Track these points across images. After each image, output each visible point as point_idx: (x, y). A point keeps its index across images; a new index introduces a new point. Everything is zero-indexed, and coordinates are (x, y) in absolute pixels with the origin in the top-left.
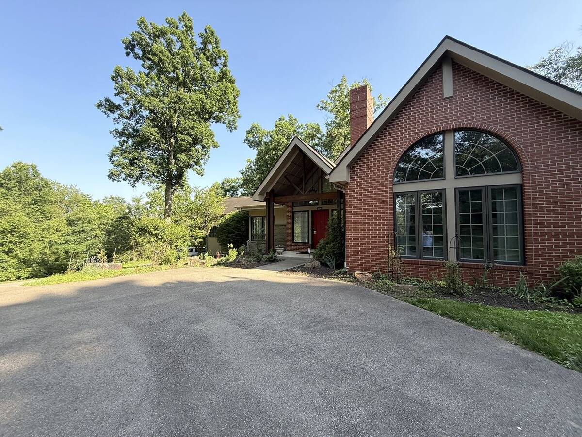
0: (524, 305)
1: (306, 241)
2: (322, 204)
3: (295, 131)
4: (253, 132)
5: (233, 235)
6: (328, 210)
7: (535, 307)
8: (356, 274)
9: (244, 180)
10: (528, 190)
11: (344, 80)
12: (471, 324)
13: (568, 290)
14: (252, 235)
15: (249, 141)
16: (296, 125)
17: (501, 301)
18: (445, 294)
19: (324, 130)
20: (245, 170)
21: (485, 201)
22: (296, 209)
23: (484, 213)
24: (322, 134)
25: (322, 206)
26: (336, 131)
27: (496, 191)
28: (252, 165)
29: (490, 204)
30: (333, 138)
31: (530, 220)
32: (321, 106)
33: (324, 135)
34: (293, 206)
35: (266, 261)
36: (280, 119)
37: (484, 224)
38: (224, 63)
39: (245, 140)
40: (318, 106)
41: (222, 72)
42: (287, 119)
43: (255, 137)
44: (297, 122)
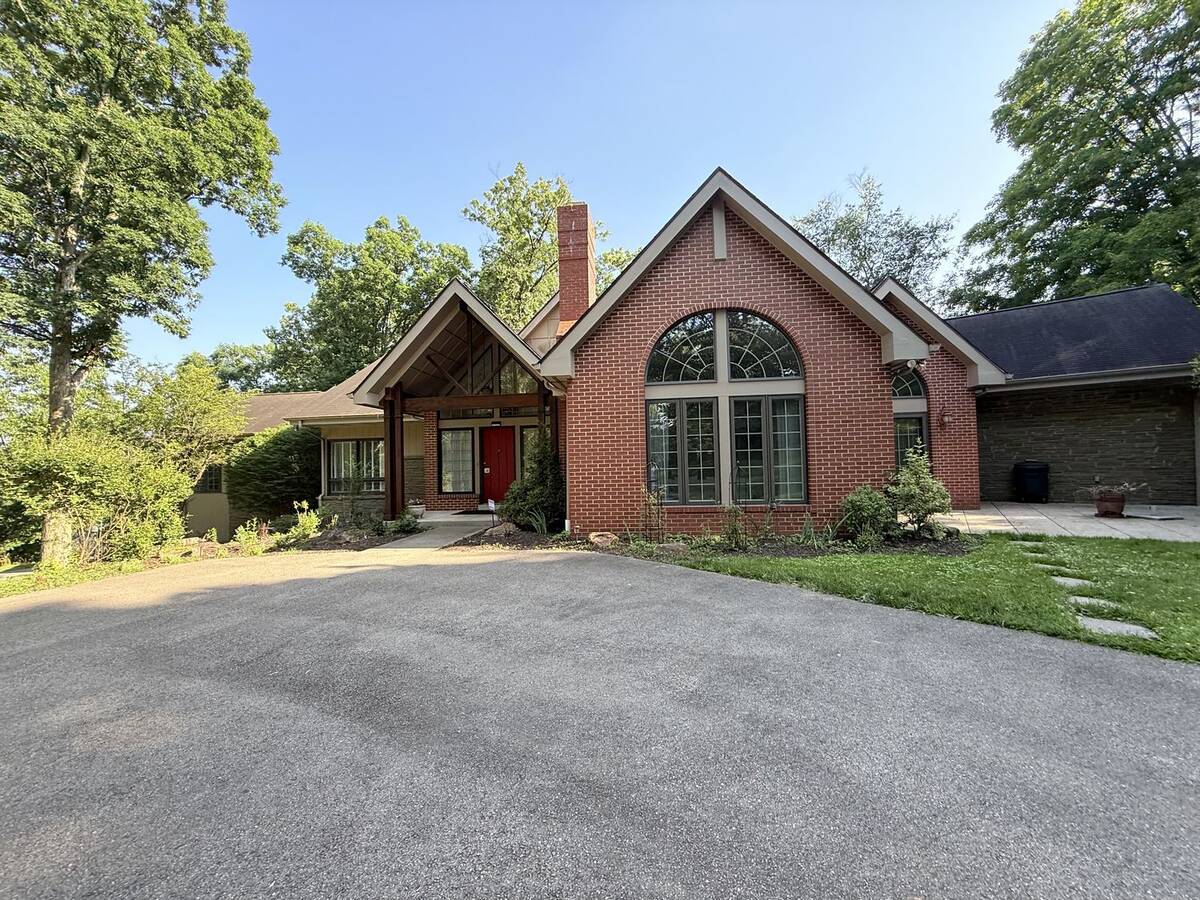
0: (813, 552)
1: (470, 489)
2: (501, 417)
3: (414, 255)
4: (307, 242)
5: (279, 484)
6: (513, 427)
7: (823, 553)
8: (592, 536)
9: (277, 353)
10: (811, 402)
11: (520, 171)
12: (769, 580)
13: (851, 529)
14: (329, 483)
15: (296, 263)
16: (416, 244)
17: (788, 551)
18: (725, 551)
19: (477, 264)
20: (279, 330)
21: (766, 414)
22: (445, 424)
23: (763, 433)
24: (472, 270)
25: (502, 420)
26: (505, 269)
27: (778, 403)
28: (300, 318)
29: (771, 420)
30: (499, 283)
31: (814, 441)
32: (472, 212)
33: (475, 274)
34: (439, 418)
35: (395, 532)
36: (379, 224)
37: (764, 450)
38: (239, 63)
39: (285, 258)
40: (466, 211)
41: (230, 84)
42: (396, 227)
43: (313, 256)
44: (419, 237)
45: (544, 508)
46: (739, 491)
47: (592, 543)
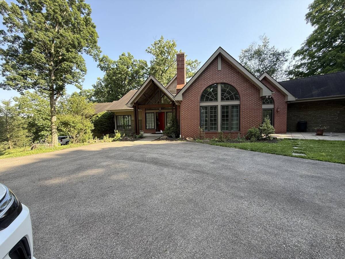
0: (239, 142)
1: (153, 128)
2: (161, 110)
3: (132, 63)
4: (104, 61)
5: (105, 127)
6: (164, 112)
7: (242, 142)
8: (187, 138)
10: (241, 106)
11: (162, 38)
12: (228, 147)
13: (249, 137)
14: (117, 127)
15: (101, 67)
16: (132, 60)
17: (233, 142)
18: (219, 142)
19: (149, 65)
20: (96, 85)
21: (230, 110)
22: (147, 111)
23: (229, 114)
24: (148, 67)
26: (158, 67)
27: (233, 106)
28: (101, 82)
29: (231, 111)
30: (156, 71)
31: (242, 116)
32: (148, 50)
33: (149, 68)
34: (145, 110)
36: (123, 55)
37: (229, 118)
38: (88, 13)
39: (98, 65)
40: (146, 50)
41: (86, 19)
42: (127, 55)
43: (105, 64)
44: (133, 58)
45: (174, 132)
46: (222, 128)
47: (187, 140)
